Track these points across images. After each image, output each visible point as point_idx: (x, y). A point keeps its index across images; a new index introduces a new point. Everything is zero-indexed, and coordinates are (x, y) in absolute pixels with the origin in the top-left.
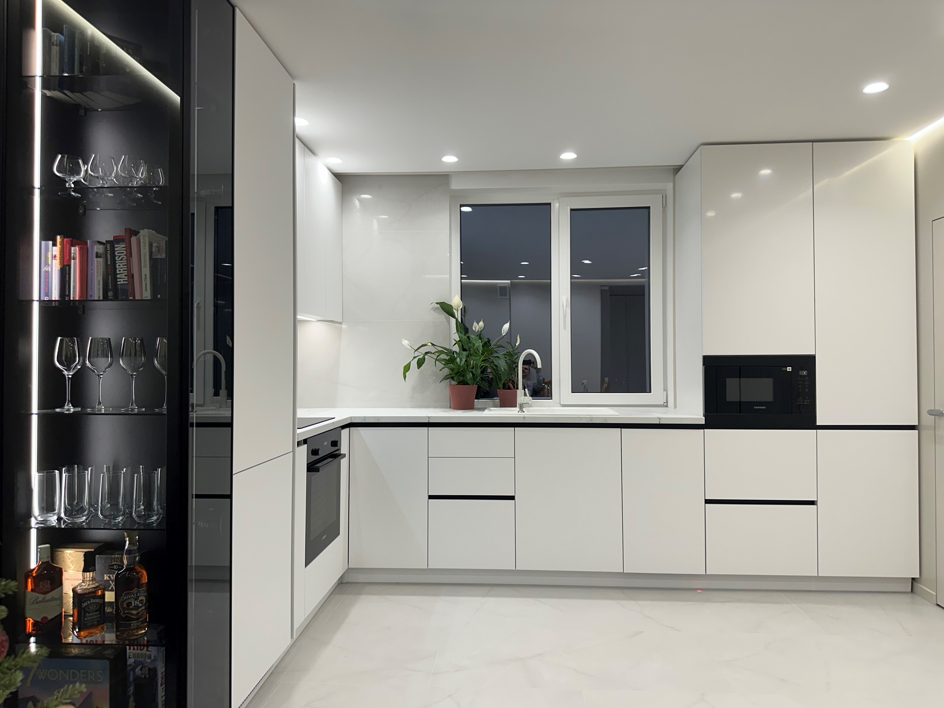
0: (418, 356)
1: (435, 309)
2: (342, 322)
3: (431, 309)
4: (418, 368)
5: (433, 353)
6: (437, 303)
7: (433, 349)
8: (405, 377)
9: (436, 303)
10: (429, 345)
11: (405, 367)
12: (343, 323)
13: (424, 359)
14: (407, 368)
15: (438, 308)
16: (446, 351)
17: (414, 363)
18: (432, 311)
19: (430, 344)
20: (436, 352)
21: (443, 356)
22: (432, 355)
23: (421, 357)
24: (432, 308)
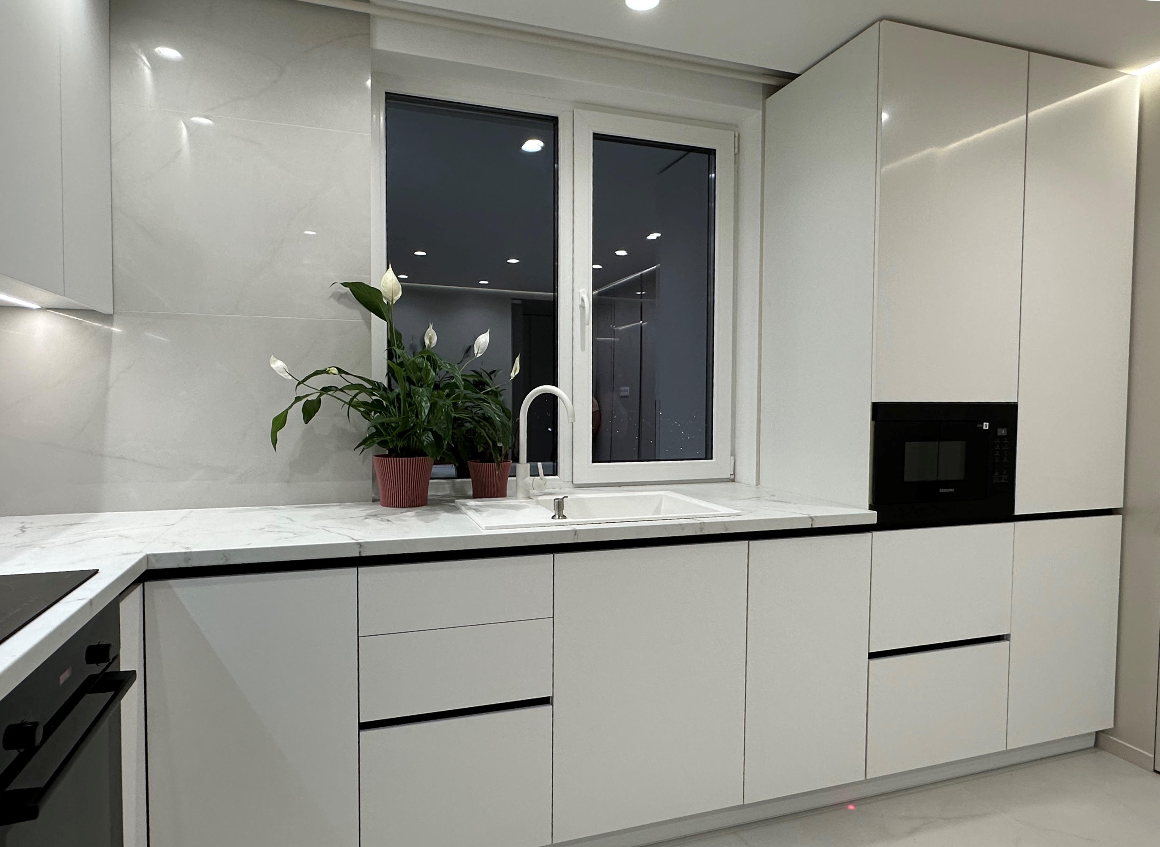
0: (307, 395)
1: (339, 297)
2: (112, 313)
3: (332, 296)
4: (307, 422)
5: (342, 390)
6: (345, 284)
7: (339, 382)
8: (274, 442)
9: (342, 284)
10: (333, 372)
11: (275, 420)
12: (116, 317)
13: (319, 401)
14: (280, 422)
15: (346, 294)
16: (368, 386)
17: (296, 412)
18: (332, 300)
19: (335, 371)
20: (347, 387)
21: (363, 397)
22: (338, 394)
23: (314, 397)
24: (333, 293)
